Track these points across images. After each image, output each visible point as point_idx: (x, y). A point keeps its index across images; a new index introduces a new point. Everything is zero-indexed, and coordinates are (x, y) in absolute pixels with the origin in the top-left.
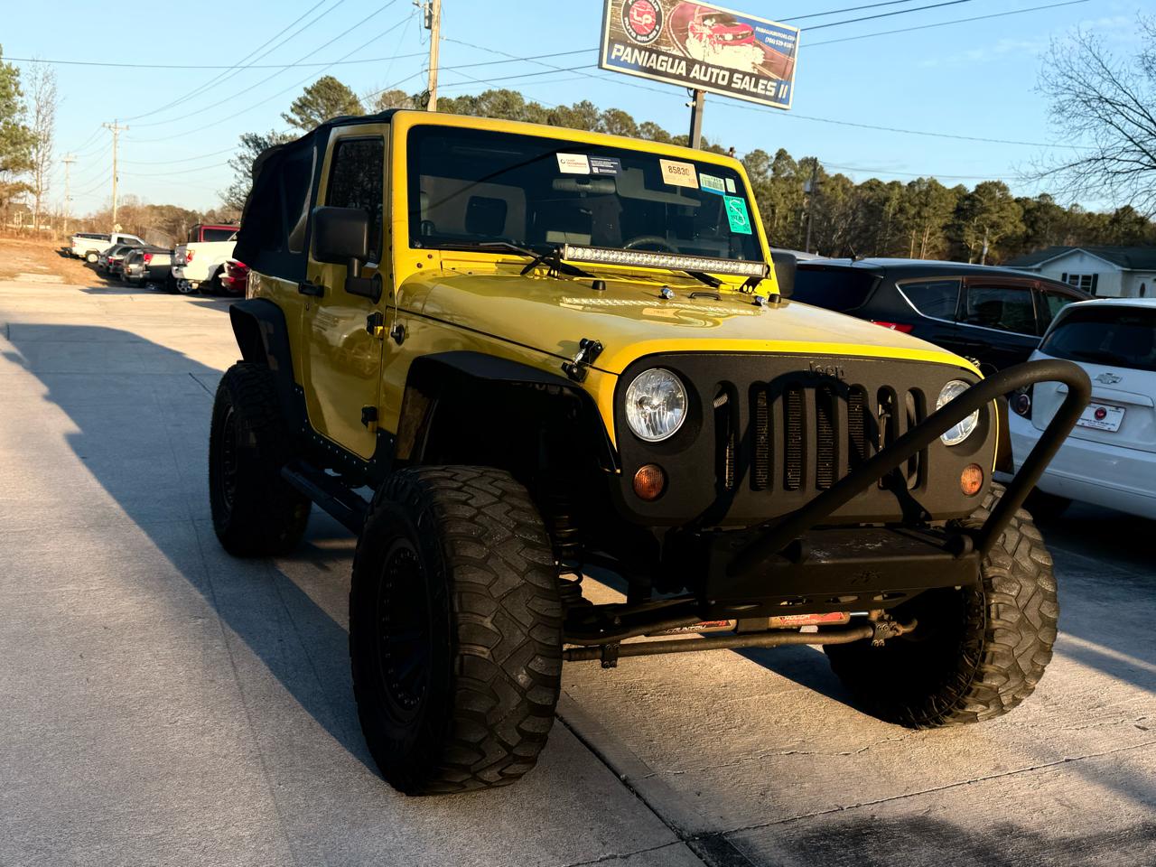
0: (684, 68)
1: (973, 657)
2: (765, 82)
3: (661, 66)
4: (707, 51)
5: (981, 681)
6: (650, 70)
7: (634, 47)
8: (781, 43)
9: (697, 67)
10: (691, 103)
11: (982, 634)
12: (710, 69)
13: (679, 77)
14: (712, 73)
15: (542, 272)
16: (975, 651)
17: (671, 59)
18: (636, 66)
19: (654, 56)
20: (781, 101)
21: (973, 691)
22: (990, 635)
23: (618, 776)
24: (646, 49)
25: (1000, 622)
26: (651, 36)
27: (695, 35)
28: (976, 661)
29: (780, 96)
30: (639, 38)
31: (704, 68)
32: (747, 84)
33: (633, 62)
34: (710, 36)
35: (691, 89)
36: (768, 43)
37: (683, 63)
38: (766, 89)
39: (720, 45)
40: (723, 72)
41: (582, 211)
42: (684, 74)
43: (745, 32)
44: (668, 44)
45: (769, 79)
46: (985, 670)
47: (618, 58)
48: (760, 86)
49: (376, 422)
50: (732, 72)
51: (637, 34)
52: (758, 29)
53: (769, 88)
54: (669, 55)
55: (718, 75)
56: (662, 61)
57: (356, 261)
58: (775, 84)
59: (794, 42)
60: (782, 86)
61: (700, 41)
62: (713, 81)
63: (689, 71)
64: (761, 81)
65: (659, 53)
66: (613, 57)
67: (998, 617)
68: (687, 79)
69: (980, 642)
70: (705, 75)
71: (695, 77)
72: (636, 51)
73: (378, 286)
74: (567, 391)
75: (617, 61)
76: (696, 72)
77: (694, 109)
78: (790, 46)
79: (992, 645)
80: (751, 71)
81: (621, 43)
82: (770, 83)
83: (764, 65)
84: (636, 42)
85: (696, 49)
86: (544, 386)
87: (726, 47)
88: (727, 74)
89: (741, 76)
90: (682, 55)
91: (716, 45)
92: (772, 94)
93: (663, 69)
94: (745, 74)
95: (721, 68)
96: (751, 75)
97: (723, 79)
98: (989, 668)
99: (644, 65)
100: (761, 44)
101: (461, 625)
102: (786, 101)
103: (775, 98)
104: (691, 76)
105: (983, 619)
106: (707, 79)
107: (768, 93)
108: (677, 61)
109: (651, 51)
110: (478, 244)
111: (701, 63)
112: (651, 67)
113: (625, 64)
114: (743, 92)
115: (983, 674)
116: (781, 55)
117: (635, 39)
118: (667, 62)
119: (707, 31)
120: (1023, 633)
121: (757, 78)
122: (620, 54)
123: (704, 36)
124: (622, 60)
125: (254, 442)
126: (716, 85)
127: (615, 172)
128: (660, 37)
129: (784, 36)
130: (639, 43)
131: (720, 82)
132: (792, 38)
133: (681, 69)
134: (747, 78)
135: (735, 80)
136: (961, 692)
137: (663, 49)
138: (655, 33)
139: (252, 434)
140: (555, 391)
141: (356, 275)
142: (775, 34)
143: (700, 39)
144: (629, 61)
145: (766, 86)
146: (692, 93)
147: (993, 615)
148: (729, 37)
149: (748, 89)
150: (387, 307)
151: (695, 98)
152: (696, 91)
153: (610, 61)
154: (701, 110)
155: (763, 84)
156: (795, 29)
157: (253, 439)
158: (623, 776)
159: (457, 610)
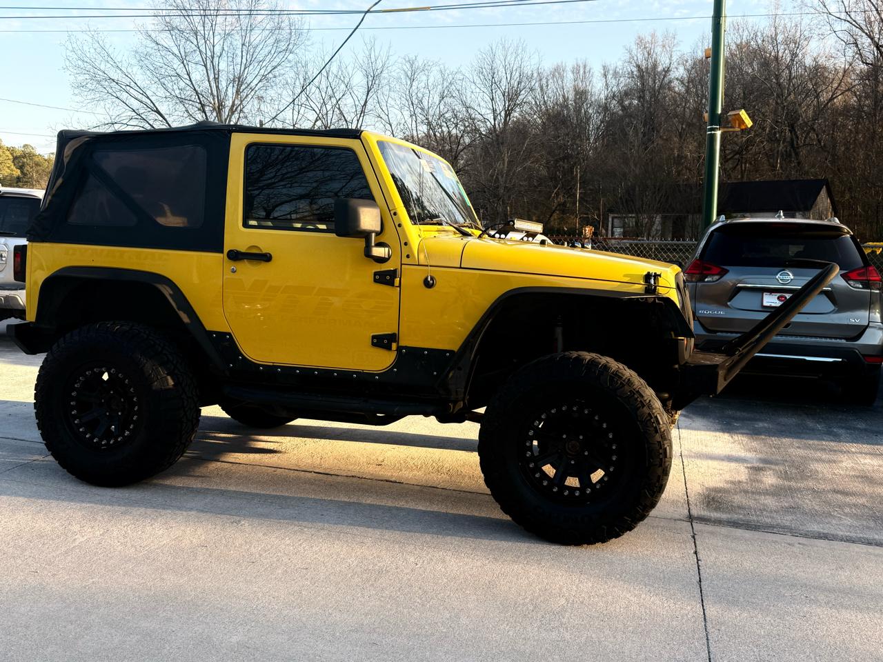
49: (396, 343)
57: (373, 235)
73: (389, 251)
74: (657, 300)
125: (173, 383)
139: (169, 378)
140: (651, 300)
141: (373, 244)
150: (401, 264)
157: (171, 382)
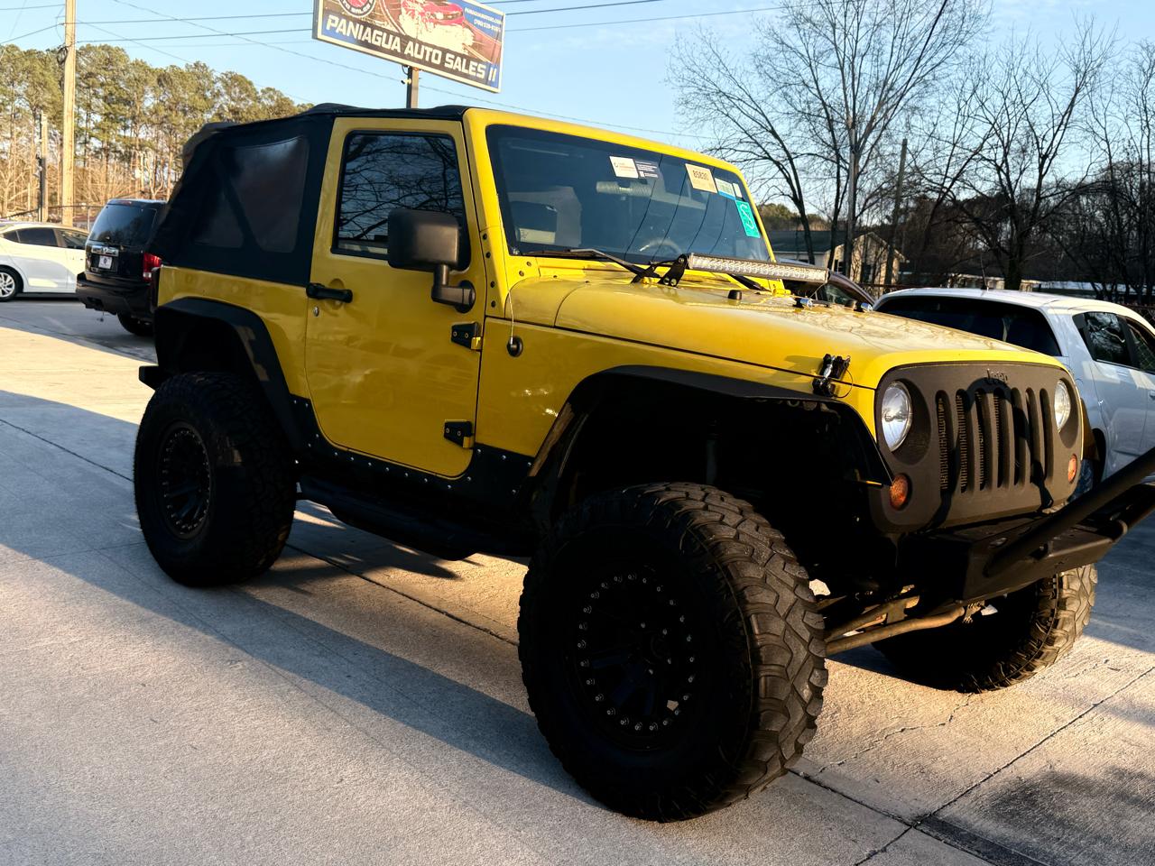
0: (399, 45)
1: (1046, 624)
2: (476, 64)
3: (376, 40)
4: (420, 28)
5: (1052, 645)
6: (365, 44)
7: (348, 19)
8: (488, 26)
9: (411, 44)
10: (407, 81)
11: (1054, 602)
12: (423, 47)
13: (394, 53)
14: (425, 51)
15: (650, 280)
16: (1048, 618)
17: (385, 34)
18: (351, 39)
19: (369, 30)
20: (491, 84)
21: (1044, 655)
22: (1062, 604)
23: (798, 774)
24: (361, 22)
25: (1069, 591)
26: (365, 9)
27: (407, 11)
28: (1048, 628)
29: (490, 79)
30: (353, 10)
31: (417, 45)
32: (458, 65)
33: (348, 35)
34: (422, 14)
35: (407, 66)
36: (477, 25)
37: (398, 39)
38: (476, 71)
39: (432, 24)
40: (435, 51)
41: (548, 208)
42: (399, 51)
43: (455, 12)
44: (382, 19)
45: (479, 61)
46: (1056, 635)
47: (333, 29)
48: (471, 68)
49: (472, 437)
50: (445, 51)
51: (352, 6)
52: (466, 10)
53: (479, 70)
54: (384, 30)
55: (431, 53)
56: (377, 35)
57: (445, 268)
58: (484, 67)
59: (501, 26)
60: (492, 69)
61: (413, 18)
62: (427, 59)
63: (403, 47)
64: (472, 62)
65: (373, 27)
66: (328, 28)
67: (1069, 588)
68: (402, 56)
69: (1053, 610)
70: (419, 53)
71: (409, 54)
72: (351, 23)
73: (471, 295)
74: (824, 407)
75: (332, 33)
76: (410, 49)
77: (410, 87)
78: (497, 29)
79: (1063, 612)
80: (462, 52)
81: (335, 13)
82: (480, 65)
83: (474, 46)
84: (351, 14)
85: (409, 26)
86: (798, 403)
87: (438, 26)
88: (440, 53)
89: (453, 57)
90: (396, 31)
91: (428, 24)
92: (482, 76)
93: (378, 44)
94: (456, 54)
95: (434, 47)
96: (462, 56)
97: (436, 58)
98: (1058, 633)
99: (359, 38)
100: (470, 25)
101: (761, 647)
102: (495, 84)
103: (486, 81)
104: (406, 53)
105: (1055, 590)
106: (421, 57)
107: (479, 75)
108: (391, 37)
109: (366, 25)
110: (569, 251)
111: (415, 41)
112: (366, 41)
113: (340, 36)
114: (455, 72)
115: (1054, 638)
116: (489, 38)
117: (350, 11)
118: (382, 37)
119: (419, 9)
120: (1082, 599)
121: (469, 59)
122: (335, 25)
123: (416, 13)
124: (337, 31)
125: (240, 460)
126: (430, 64)
127: (656, 176)
128: (374, 11)
129: (491, 19)
130: (353, 16)
131: (433, 61)
132: (499, 22)
133: (396, 45)
134: (459, 59)
135: (447, 59)
136: (1032, 656)
137: (377, 23)
138: (368, 6)
139: (236, 453)
140: (813, 406)
141: (444, 283)
142: (483, 16)
143: (413, 15)
144: (344, 33)
145: (476, 68)
146: (406, 70)
147: (1065, 586)
148: (440, 16)
149: (460, 70)
150: (486, 316)
151: (410, 75)
152: (411, 69)
153: (325, 32)
154: (417, 89)
155: (473, 66)
156: (501, 13)
157: (237, 458)
158: (801, 774)
159: (757, 631)
